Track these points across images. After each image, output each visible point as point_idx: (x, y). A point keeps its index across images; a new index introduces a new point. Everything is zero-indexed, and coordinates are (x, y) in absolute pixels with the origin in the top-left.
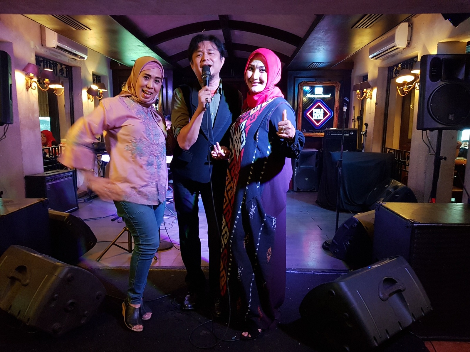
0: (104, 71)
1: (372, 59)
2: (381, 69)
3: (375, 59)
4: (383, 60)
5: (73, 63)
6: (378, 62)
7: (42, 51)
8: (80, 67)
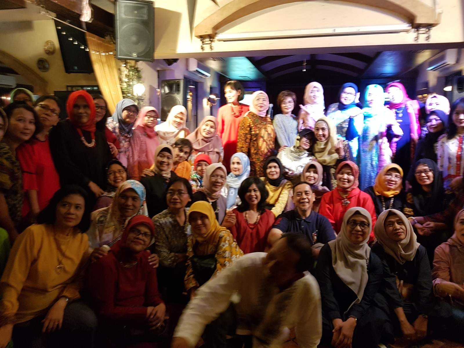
0: (216, 84)
1: (431, 71)
2: (439, 79)
3: (433, 71)
4: (441, 71)
5: (201, 80)
6: (436, 73)
7: (187, 74)
8: (203, 82)
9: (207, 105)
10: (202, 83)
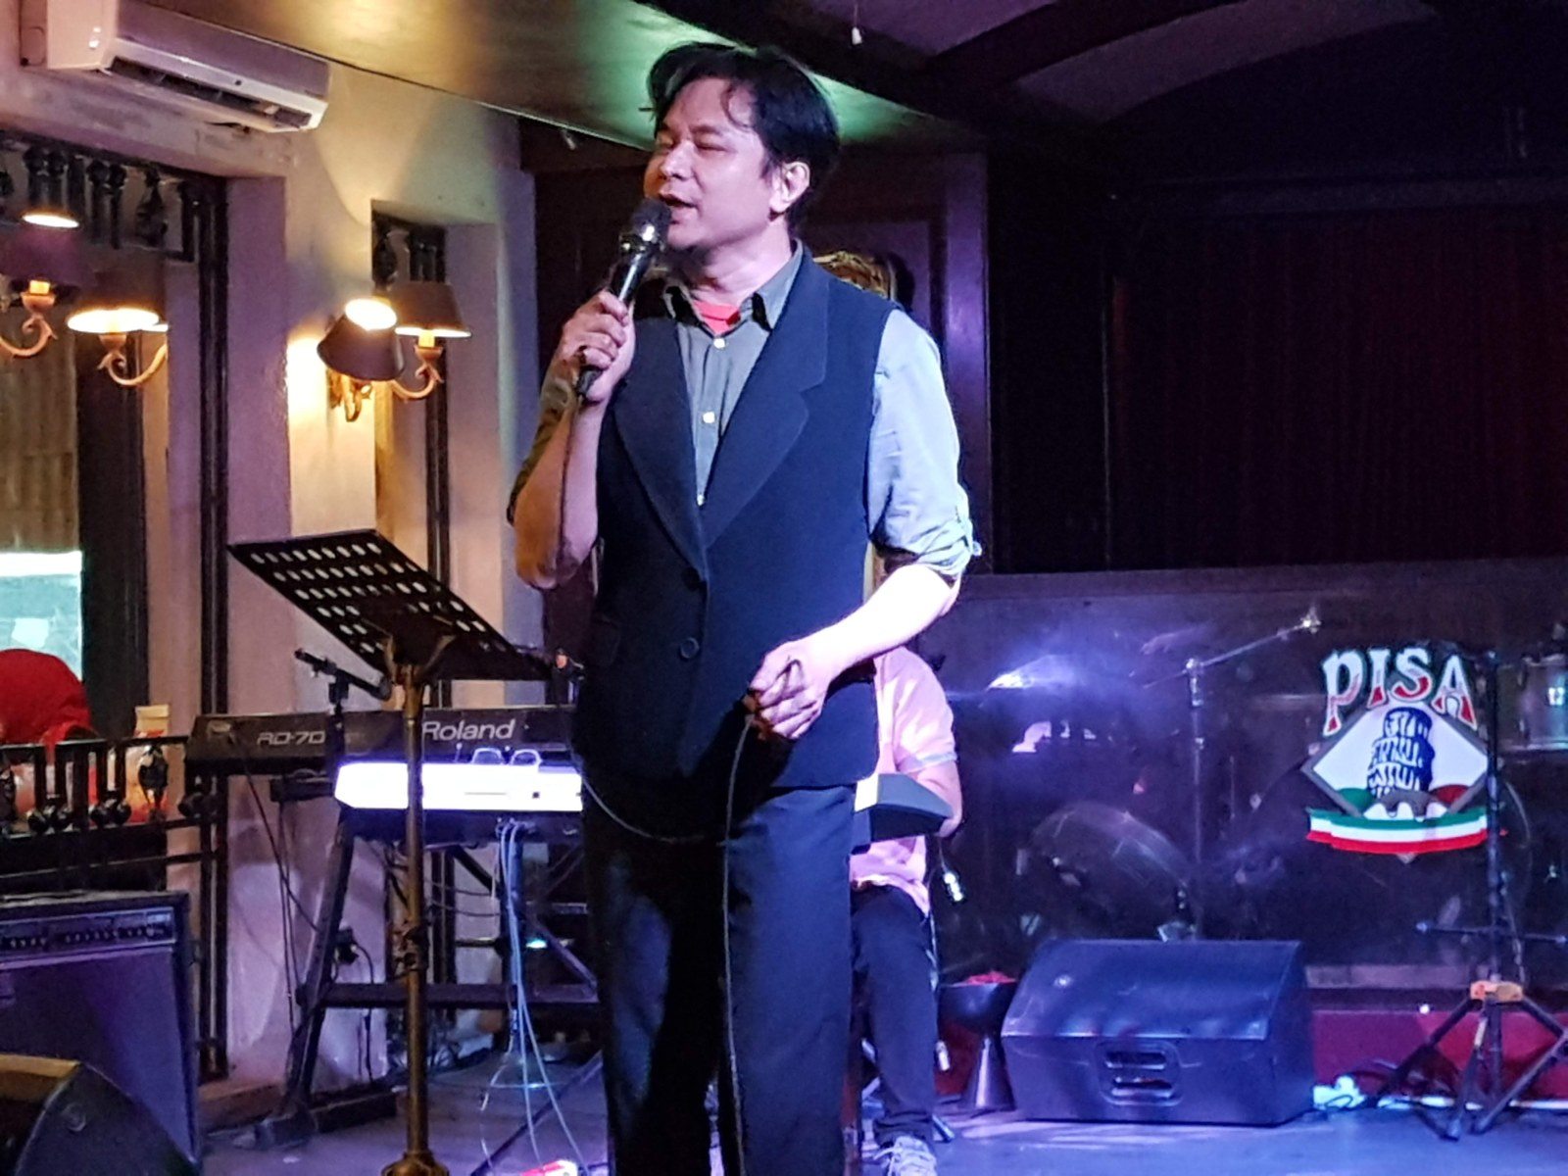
8: (279, 181)
9: (334, 398)
10: (270, 189)
